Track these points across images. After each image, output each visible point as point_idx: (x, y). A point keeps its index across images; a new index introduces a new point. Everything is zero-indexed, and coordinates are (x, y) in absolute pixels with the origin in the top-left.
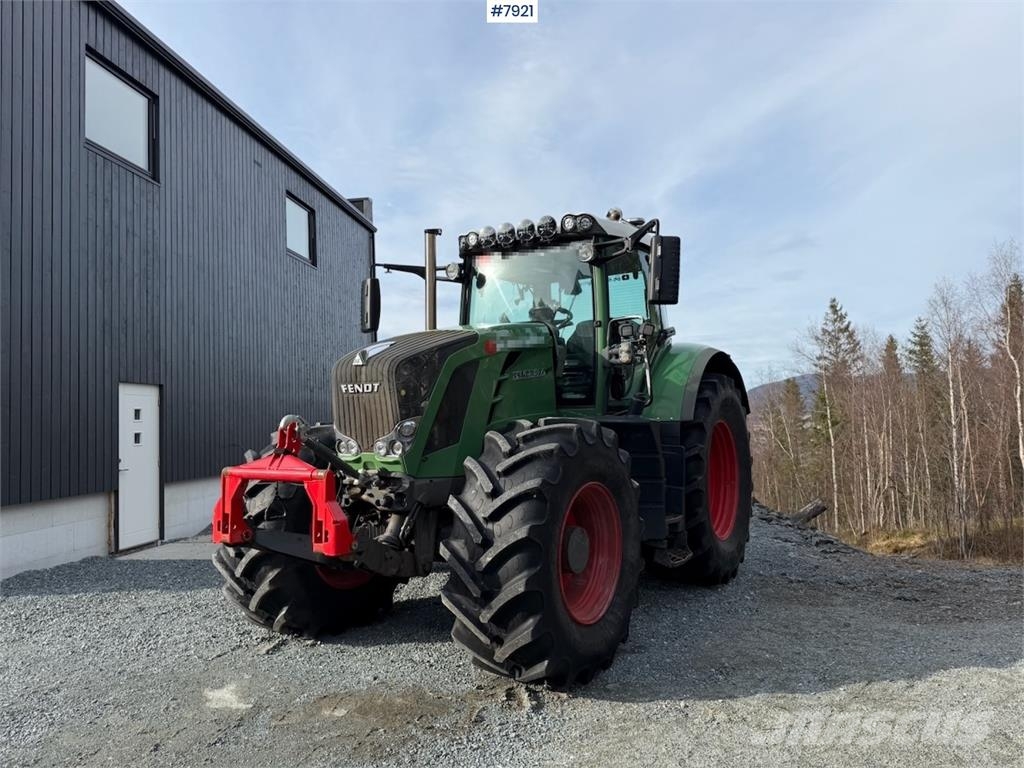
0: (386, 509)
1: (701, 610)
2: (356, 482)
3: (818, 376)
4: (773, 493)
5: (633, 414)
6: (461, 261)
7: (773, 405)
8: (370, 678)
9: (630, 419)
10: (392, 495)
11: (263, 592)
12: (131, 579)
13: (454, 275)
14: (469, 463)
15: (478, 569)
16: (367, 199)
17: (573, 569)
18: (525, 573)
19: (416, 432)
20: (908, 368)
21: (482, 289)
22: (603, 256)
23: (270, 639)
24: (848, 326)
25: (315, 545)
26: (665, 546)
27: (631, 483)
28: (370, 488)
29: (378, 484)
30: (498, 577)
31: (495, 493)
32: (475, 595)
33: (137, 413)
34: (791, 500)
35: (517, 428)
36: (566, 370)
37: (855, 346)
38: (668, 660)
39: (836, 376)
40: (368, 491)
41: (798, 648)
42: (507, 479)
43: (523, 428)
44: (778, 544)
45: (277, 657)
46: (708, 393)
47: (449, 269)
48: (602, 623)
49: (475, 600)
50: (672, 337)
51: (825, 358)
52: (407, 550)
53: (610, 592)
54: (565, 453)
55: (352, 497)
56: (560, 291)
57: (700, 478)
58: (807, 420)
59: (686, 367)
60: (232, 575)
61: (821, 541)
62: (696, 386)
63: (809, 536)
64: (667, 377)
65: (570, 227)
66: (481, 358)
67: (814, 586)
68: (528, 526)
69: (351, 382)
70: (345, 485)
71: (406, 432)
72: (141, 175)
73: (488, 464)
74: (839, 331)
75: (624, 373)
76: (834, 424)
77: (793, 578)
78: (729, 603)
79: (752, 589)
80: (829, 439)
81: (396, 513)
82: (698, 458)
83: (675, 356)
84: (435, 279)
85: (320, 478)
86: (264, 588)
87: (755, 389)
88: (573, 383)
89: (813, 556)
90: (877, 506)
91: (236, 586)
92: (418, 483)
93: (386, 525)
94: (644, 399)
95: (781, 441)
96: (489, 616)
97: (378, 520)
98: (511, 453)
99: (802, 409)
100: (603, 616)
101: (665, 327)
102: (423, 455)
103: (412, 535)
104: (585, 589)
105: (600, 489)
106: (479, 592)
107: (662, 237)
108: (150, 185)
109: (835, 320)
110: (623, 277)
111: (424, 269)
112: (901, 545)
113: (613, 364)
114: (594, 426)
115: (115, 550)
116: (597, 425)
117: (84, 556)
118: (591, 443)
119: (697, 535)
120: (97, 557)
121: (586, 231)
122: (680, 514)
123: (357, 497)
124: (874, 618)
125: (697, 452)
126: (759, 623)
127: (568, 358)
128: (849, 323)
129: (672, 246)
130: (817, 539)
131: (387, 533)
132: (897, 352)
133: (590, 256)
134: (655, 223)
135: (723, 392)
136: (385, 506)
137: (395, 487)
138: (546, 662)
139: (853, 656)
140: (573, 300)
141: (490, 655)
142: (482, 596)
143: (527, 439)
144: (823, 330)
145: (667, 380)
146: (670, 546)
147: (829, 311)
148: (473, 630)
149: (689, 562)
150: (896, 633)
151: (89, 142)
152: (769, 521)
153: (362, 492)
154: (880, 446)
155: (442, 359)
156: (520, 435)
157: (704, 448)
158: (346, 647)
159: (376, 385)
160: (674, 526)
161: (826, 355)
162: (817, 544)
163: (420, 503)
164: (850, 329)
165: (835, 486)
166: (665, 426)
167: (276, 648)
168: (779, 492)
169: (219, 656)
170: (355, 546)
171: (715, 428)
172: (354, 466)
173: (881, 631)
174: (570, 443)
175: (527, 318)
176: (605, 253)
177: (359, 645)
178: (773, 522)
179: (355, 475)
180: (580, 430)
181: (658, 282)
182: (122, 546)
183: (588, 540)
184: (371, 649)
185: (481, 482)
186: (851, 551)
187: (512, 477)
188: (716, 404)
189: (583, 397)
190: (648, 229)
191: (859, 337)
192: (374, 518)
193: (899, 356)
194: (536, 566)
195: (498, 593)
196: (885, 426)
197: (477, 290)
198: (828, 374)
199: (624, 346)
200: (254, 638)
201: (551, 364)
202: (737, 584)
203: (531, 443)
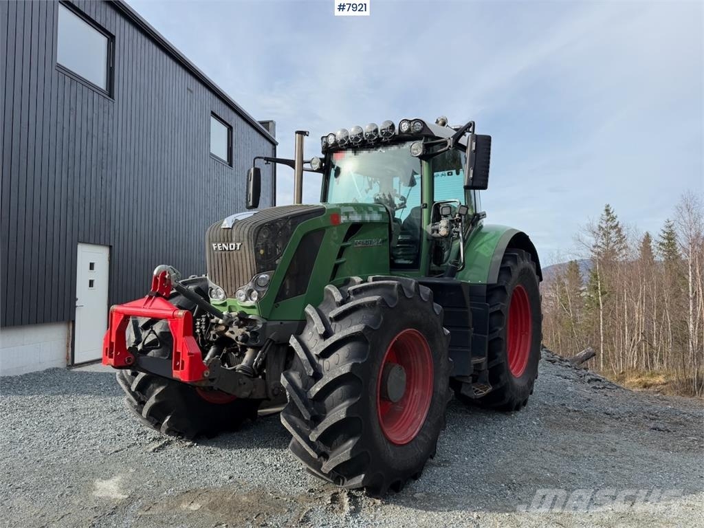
0: (243, 344)
1: (497, 432)
2: (221, 321)
3: (593, 260)
4: (556, 341)
5: (449, 276)
6: (323, 156)
7: (559, 279)
8: (226, 477)
9: (446, 280)
10: (248, 333)
11: (151, 404)
12: (75, 386)
13: (316, 166)
14: (309, 310)
15: (309, 397)
16: (272, 121)
17: (391, 399)
18: (347, 403)
19: (270, 283)
20: (659, 257)
21: (338, 178)
22: (431, 152)
23: (159, 439)
24: (617, 225)
25: (174, 371)
26: (470, 381)
27: (443, 331)
28: (232, 327)
29: (237, 324)
30: (325, 405)
31: (326, 335)
32: (306, 418)
33: (92, 266)
34: (569, 346)
35: (351, 282)
36: (399, 242)
37: (622, 239)
38: (467, 474)
39: (606, 260)
40: (230, 329)
41: (573, 469)
42: (337, 324)
43: (354, 283)
44: (560, 380)
45: (161, 455)
46: (509, 263)
47: (313, 162)
48: (413, 443)
49: (307, 422)
50: (484, 219)
51: (599, 247)
52: (260, 377)
53: (421, 418)
54: (387, 304)
55: (217, 333)
56: (400, 184)
57: (500, 329)
58: (583, 290)
59: (492, 242)
60: (130, 390)
61: (592, 379)
62: (500, 257)
63: (583, 374)
64: (477, 250)
65: (405, 130)
66: (328, 227)
67: (587, 416)
68: (351, 364)
69: (220, 242)
70: (213, 324)
71: (262, 283)
72: (99, 92)
73: (324, 311)
74: (611, 227)
75: (445, 245)
76: (603, 294)
77: (570, 408)
78: (520, 427)
79: (538, 415)
80: (598, 305)
81: (252, 347)
82: (499, 312)
83: (486, 233)
84: (302, 170)
85: (180, 317)
86: (152, 401)
87: (547, 268)
88: (405, 253)
89: (586, 391)
90: (632, 354)
91: (132, 398)
92: (271, 324)
93: (244, 356)
94: (457, 265)
95: (565, 305)
96: (317, 436)
97: (238, 351)
98: (342, 303)
99: (580, 283)
100: (415, 437)
101: (478, 212)
102: (275, 303)
103: (264, 365)
104: (401, 414)
105: (417, 335)
106: (310, 416)
107: (477, 136)
108: (106, 101)
109: (608, 220)
110: (448, 173)
111: (294, 161)
112: (649, 383)
113: (433, 237)
114: (413, 284)
115: (72, 364)
116: (416, 283)
117: (48, 367)
118: (410, 297)
119: (496, 373)
120: (57, 368)
121: (418, 132)
122: (484, 356)
123: (221, 333)
124: (635, 445)
125: (499, 309)
126: (542, 445)
127: (402, 234)
128: (618, 222)
129: (484, 144)
130: (589, 377)
131: (244, 363)
132: (651, 244)
133: (420, 152)
134: (471, 125)
135: (522, 263)
136: (242, 341)
137: (251, 327)
138: (363, 476)
139: (619, 478)
140: (410, 190)
141: (318, 466)
142: (311, 419)
143: (356, 292)
144: (599, 226)
145: (478, 252)
146: (474, 381)
147: (605, 213)
148: (304, 446)
149: (488, 394)
150: (654, 459)
151: (59, 66)
152: (553, 362)
153: (226, 330)
154: (636, 311)
155: (294, 225)
156: (351, 288)
157: (505, 306)
158: (215, 449)
159: (238, 244)
160: (478, 365)
161: (599, 244)
162: (589, 381)
163: (271, 340)
164: (619, 226)
165: (602, 338)
166: (473, 288)
167: (162, 447)
168: (561, 341)
169: (117, 451)
170: (207, 374)
171: (514, 291)
172: (220, 309)
173: (641, 456)
174: (391, 296)
175: (372, 202)
176: (433, 150)
177: (225, 448)
178: (556, 363)
179: (221, 316)
180: (400, 287)
181: (472, 171)
182: (76, 362)
183: (405, 374)
184: (233, 452)
185: (317, 326)
186: (614, 387)
187: (340, 322)
188: (516, 272)
189: (411, 262)
190: (466, 129)
191: (624, 233)
192: (236, 351)
193: (652, 247)
194: (357, 396)
195: (324, 417)
196: (640, 297)
197: (335, 179)
198: (600, 258)
199: (443, 223)
200: (148, 438)
201: (386, 237)
202: (527, 411)
203: (360, 295)
